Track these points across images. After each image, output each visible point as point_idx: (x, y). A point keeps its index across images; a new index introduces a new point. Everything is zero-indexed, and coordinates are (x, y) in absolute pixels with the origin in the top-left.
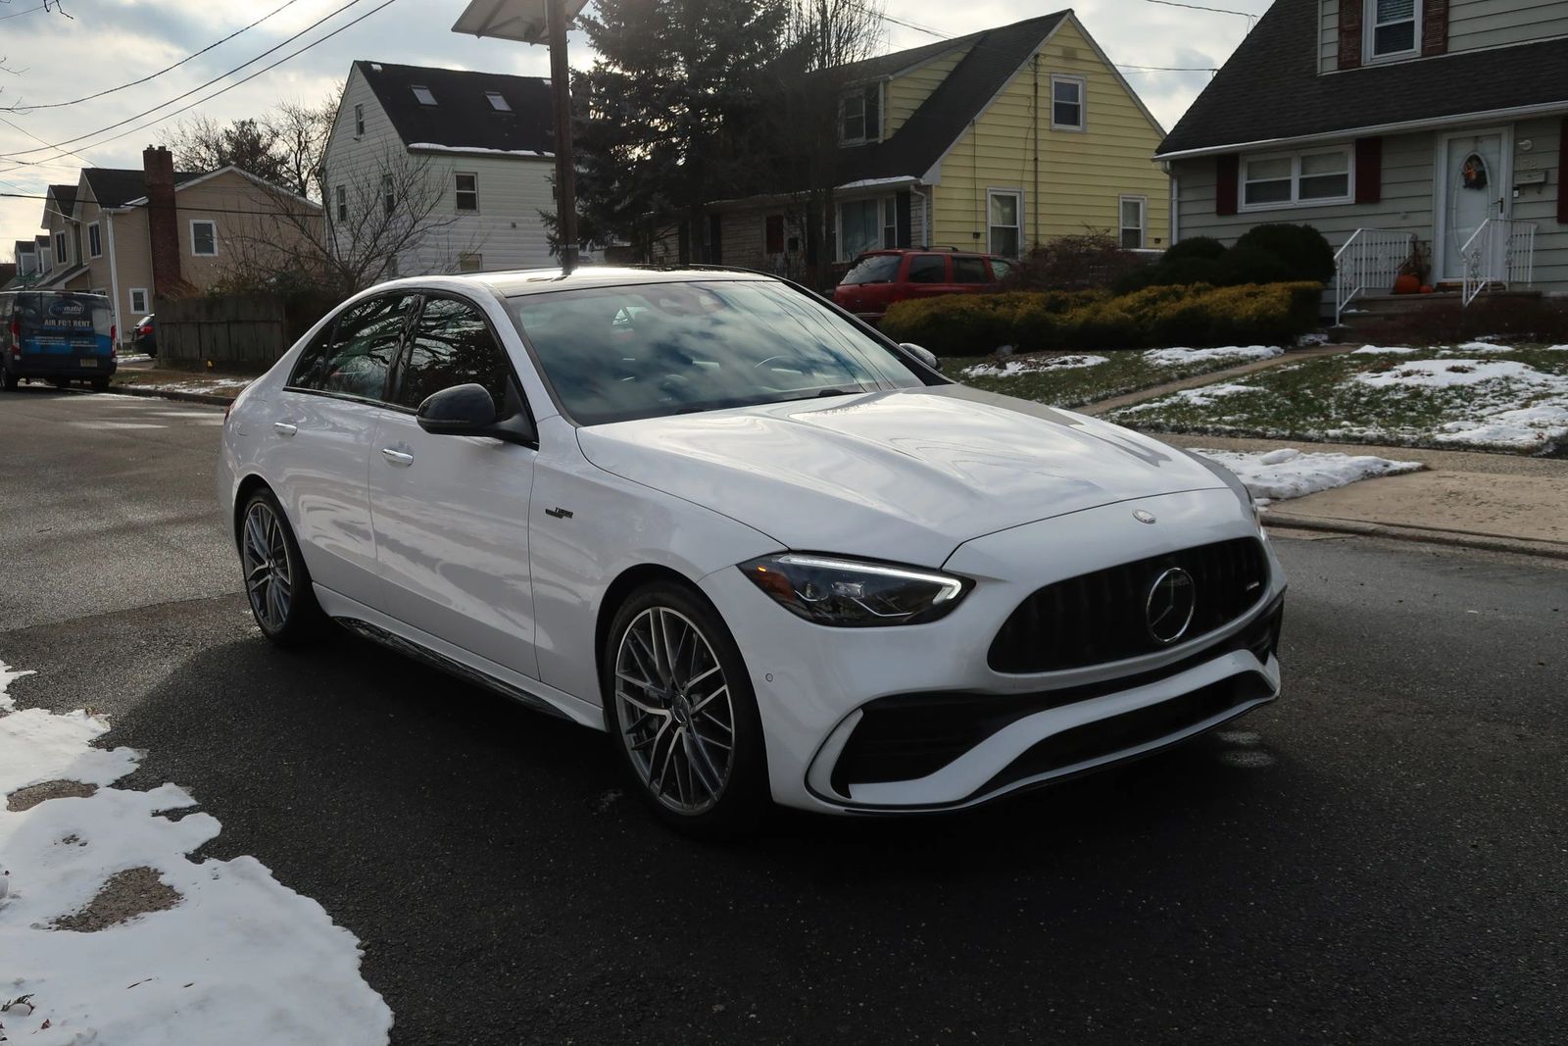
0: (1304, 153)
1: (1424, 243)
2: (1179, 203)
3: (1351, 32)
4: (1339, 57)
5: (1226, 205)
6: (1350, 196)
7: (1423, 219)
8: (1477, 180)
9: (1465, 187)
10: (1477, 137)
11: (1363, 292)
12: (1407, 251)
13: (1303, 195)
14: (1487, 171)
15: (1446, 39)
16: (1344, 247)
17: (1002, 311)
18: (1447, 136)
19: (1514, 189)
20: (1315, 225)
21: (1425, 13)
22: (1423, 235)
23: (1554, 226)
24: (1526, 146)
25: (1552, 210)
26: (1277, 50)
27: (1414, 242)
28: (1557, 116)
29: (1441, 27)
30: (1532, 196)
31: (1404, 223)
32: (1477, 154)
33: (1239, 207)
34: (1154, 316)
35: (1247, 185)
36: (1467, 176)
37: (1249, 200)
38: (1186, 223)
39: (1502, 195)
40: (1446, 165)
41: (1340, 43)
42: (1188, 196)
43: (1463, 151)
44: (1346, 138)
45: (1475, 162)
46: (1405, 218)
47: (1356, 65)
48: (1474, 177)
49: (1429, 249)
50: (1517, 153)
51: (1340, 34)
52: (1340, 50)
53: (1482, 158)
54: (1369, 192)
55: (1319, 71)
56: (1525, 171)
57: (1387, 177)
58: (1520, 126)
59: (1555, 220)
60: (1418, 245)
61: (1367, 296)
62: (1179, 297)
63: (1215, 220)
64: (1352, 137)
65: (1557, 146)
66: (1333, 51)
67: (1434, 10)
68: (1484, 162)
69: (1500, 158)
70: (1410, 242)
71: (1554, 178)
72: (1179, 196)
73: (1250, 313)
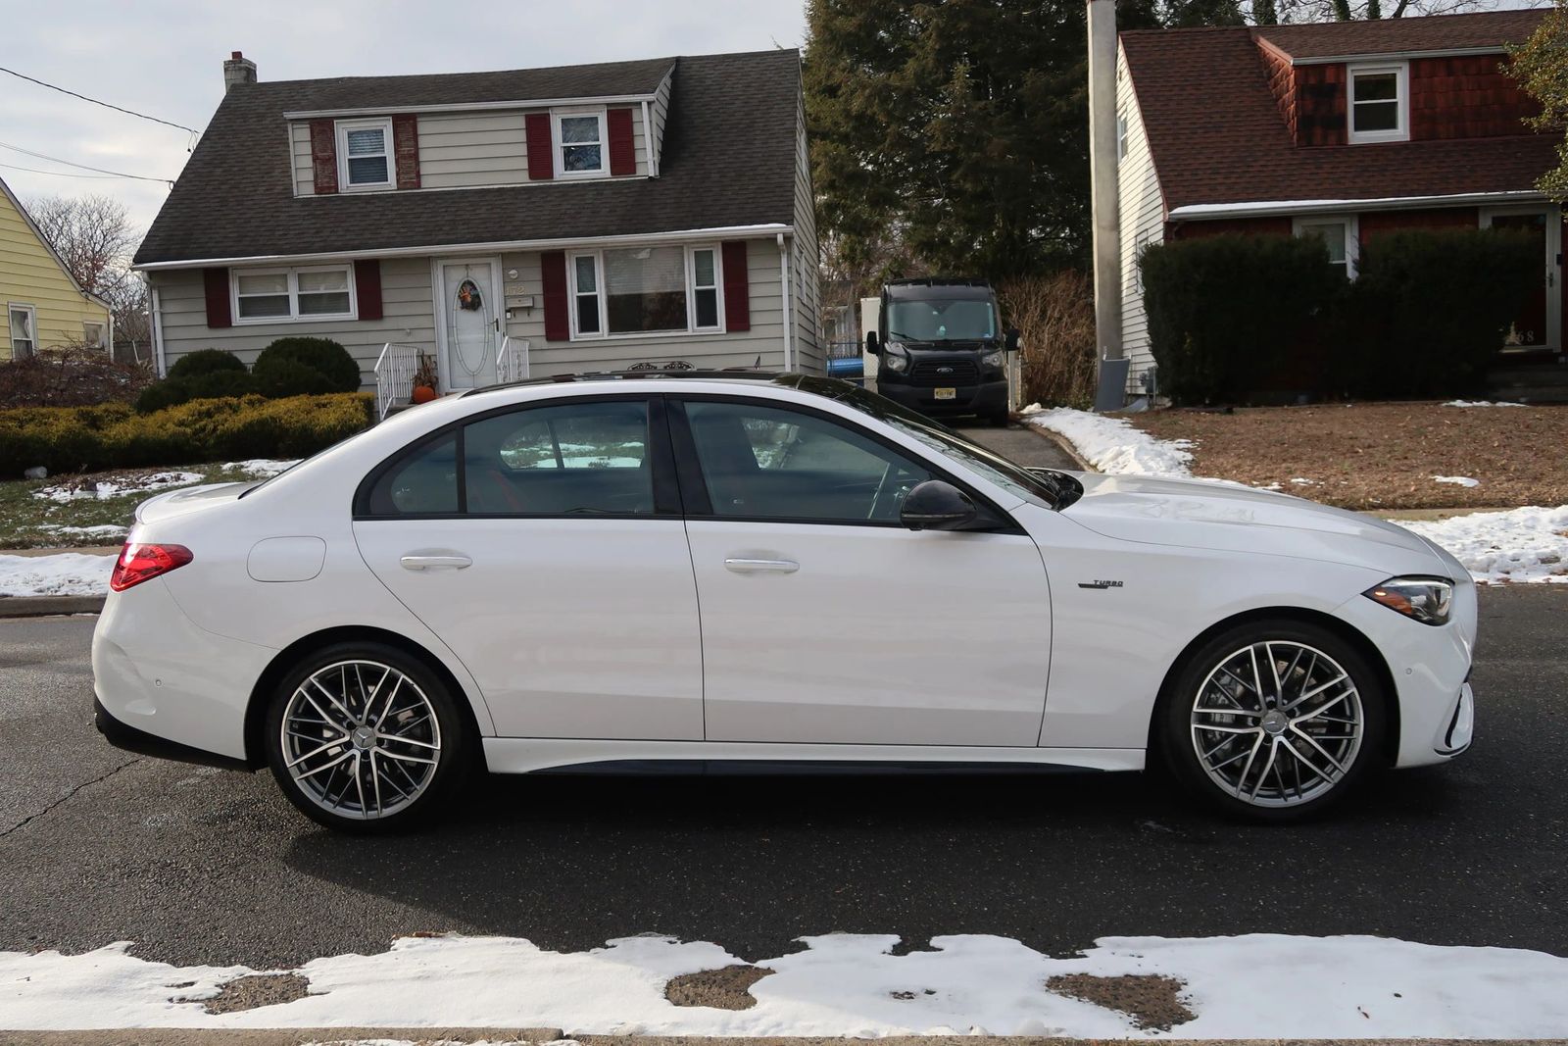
0: (302, 270)
1: (429, 357)
2: (162, 314)
3: (325, 160)
4: (315, 181)
5: (218, 317)
6: (353, 312)
7: (426, 335)
8: (471, 301)
9: (462, 308)
10: (467, 265)
11: (394, 402)
12: (415, 364)
13: (302, 311)
14: (481, 294)
15: (419, 175)
16: (381, 358)
17: (29, 429)
18: (441, 263)
19: (507, 311)
20: (336, 339)
21: (396, 151)
22: (429, 350)
23: (543, 343)
24: (514, 275)
25: (541, 330)
26: (236, 169)
27: (422, 356)
28: (537, 252)
29: (414, 165)
30: (522, 317)
31: (410, 339)
32: (470, 279)
33: (233, 320)
34: (215, 429)
35: (240, 298)
36: (463, 299)
37: (243, 314)
38: (171, 334)
39: (496, 316)
40: (444, 287)
41: (315, 169)
42: (170, 307)
43: (458, 277)
44: (345, 259)
45: (469, 287)
46: (409, 334)
47: (333, 191)
48: (469, 299)
49: (435, 362)
50: (506, 281)
51: (314, 161)
52: (316, 176)
53: (475, 283)
54: (371, 309)
55: (295, 193)
56: (515, 297)
57: (387, 296)
58: (506, 257)
59: (544, 339)
60: (425, 358)
61: (398, 406)
62: (235, 410)
63: (206, 332)
64: (350, 259)
65: (539, 277)
66: (309, 176)
67: (405, 150)
68: (477, 286)
69: (491, 284)
70: (417, 356)
71: (540, 303)
72: (161, 306)
73: (332, 423)
